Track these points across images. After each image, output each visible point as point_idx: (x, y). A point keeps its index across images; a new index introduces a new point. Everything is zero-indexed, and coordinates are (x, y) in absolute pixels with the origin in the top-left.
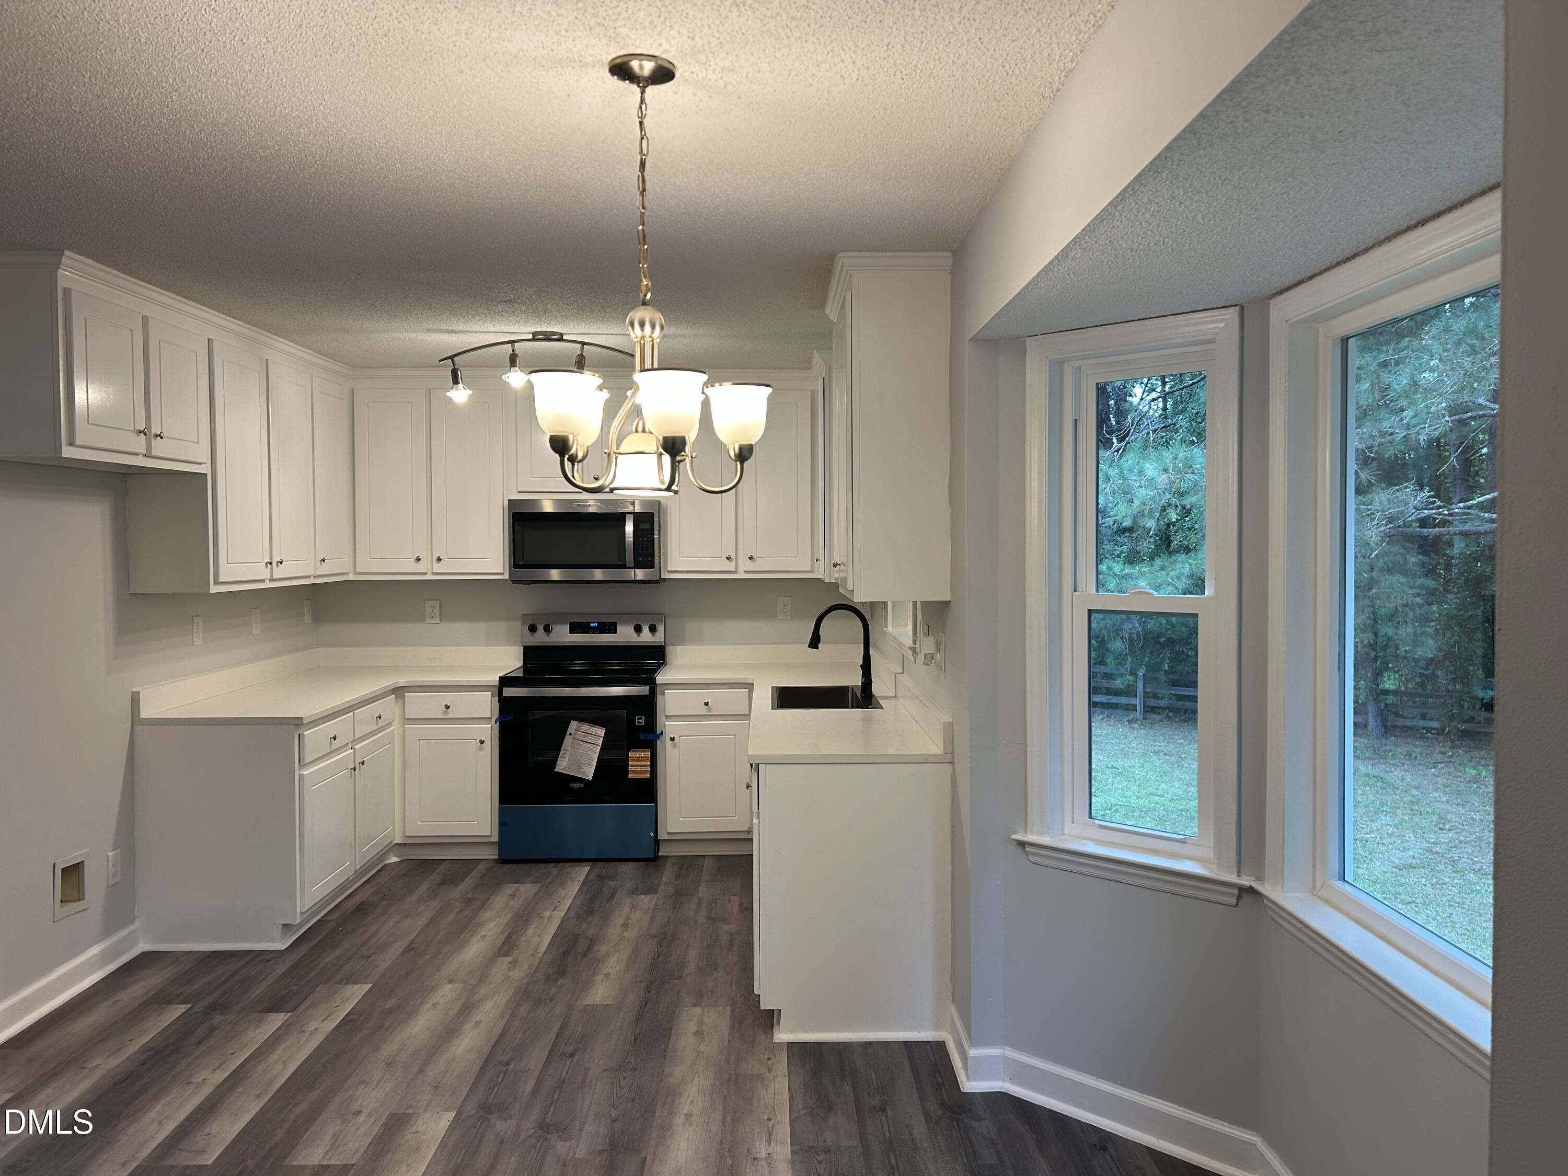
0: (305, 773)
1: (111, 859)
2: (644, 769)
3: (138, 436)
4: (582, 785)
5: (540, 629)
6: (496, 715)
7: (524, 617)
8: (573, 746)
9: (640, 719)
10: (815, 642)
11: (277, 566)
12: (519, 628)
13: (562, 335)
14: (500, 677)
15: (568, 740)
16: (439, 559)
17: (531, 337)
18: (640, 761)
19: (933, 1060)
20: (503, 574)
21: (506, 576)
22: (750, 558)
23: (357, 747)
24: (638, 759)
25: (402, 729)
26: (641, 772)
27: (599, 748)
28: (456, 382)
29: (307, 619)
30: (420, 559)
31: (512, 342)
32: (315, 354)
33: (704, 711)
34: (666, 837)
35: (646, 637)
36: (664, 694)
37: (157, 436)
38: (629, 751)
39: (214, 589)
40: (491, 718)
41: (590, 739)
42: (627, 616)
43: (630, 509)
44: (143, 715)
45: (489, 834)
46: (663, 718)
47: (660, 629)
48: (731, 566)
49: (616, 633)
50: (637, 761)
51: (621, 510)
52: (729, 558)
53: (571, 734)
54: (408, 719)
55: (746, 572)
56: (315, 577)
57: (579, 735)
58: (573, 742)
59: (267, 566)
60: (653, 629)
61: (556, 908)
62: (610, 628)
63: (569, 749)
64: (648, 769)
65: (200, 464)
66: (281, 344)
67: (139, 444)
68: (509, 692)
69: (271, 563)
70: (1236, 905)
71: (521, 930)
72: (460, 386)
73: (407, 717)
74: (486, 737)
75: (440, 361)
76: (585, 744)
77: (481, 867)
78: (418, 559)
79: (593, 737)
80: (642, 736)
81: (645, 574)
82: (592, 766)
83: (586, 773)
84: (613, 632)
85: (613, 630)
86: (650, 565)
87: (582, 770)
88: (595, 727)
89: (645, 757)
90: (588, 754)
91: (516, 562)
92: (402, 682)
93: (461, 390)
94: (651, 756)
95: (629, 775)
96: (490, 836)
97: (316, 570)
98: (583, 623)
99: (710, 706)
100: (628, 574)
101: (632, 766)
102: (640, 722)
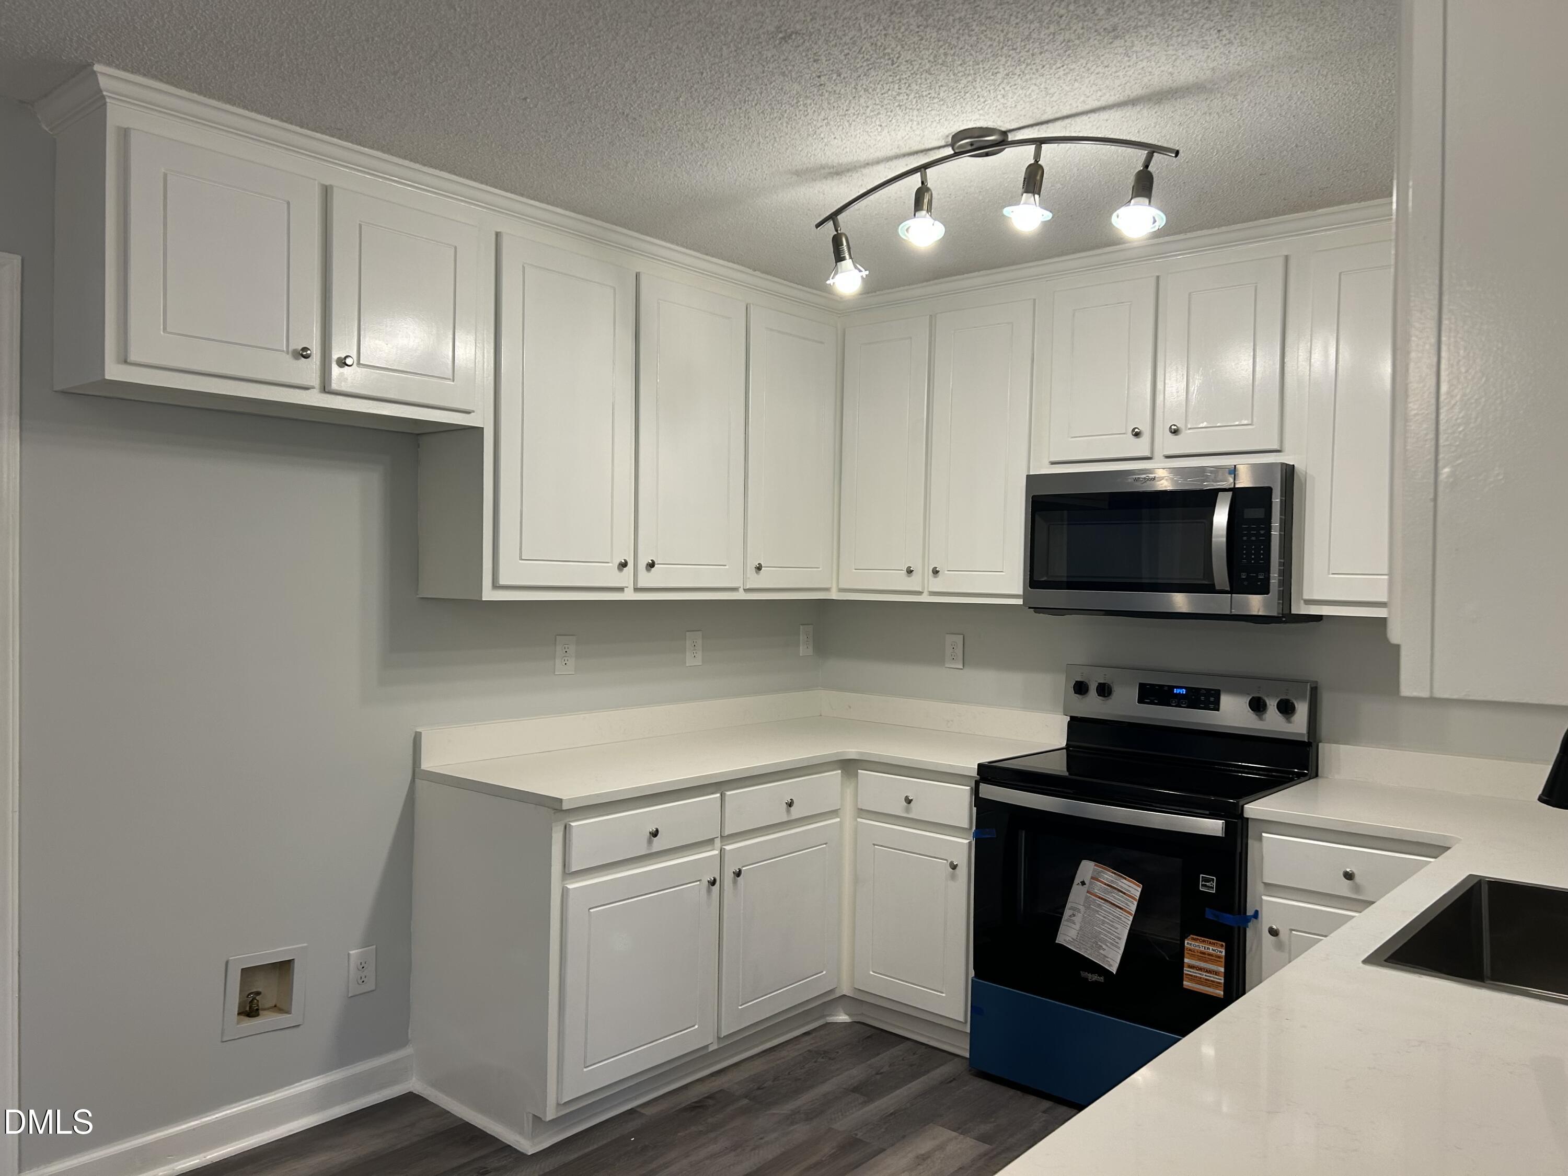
0: (570, 886)
1: (352, 959)
2: (1210, 978)
4: (1102, 979)
5: (1093, 691)
6: (973, 827)
7: (1070, 669)
8: (1086, 906)
9: (1208, 880)
10: (1554, 792)
11: (649, 569)
12: (1059, 684)
13: (1005, 133)
14: (979, 765)
15: (1078, 892)
16: (936, 572)
17: (951, 151)
18: (1206, 961)
20: (1018, 596)
21: (1021, 600)
23: (727, 848)
24: (1203, 956)
25: (854, 823)
26: (1207, 983)
27: (1131, 918)
28: (839, 258)
29: (805, 650)
30: (912, 571)
31: (920, 169)
32: (747, 270)
33: (1342, 887)
35: (1274, 723)
36: (1260, 839)
38: (1186, 937)
40: (966, 830)
41: (1116, 898)
42: (1237, 683)
43: (1228, 482)
44: (423, 766)
45: (959, 1019)
46: (1261, 887)
47: (1302, 709)
49: (1218, 709)
50: (1200, 959)
51: (1210, 486)
53: (1082, 883)
54: (862, 810)
56: (743, 590)
58: (1087, 898)
59: (623, 569)
60: (1286, 708)
62: (1208, 700)
63: (1082, 908)
64: (1223, 982)
66: (667, 250)
67: (302, 371)
68: (992, 792)
69: (632, 565)
72: (847, 263)
73: (860, 806)
74: (961, 861)
75: (818, 226)
76: (1106, 906)
79: (1122, 897)
80: (1209, 914)
81: (1256, 604)
82: (1119, 948)
83: (1109, 960)
84: (1212, 706)
85: (1212, 703)
86: (1263, 589)
87: (1101, 951)
88: (1125, 879)
89: (1212, 955)
90: (1112, 926)
91: (1035, 579)
92: (852, 750)
93: (851, 270)
94: (1224, 954)
95: (1185, 983)
96: (964, 1023)
97: (745, 580)
98: (1161, 686)
99: (1356, 880)
100: (1220, 603)
101: (1191, 967)
102: (1205, 886)
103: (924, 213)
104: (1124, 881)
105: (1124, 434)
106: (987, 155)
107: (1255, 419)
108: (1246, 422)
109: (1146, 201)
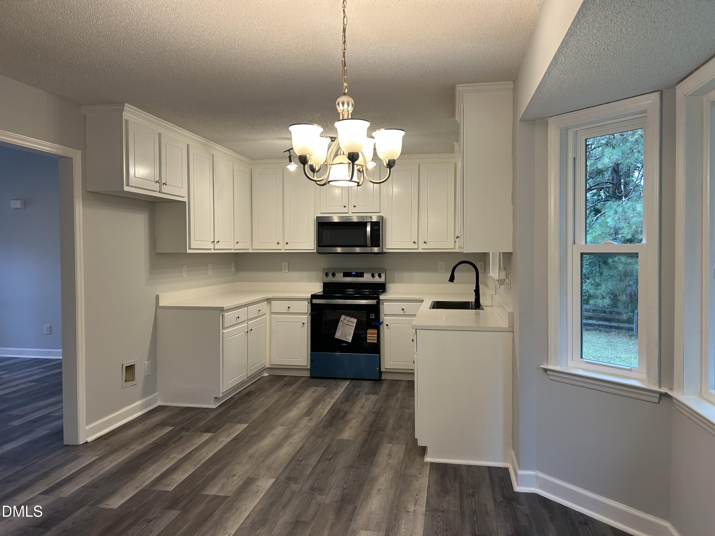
0: (225, 332)
1: (146, 364)
2: (374, 338)
3: (156, 183)
4: (347, 344)
5: (330, 275)
6: (310, 312)
7: (323, 269)
8: (342, 327)
9: (372, 315)
10: (452, 279)
11: (217, 243)
12: (321, 274)
14: (311, 295)
15: (340, 324)
16: (287, 243)
18: (372, 335)
19: (501, 475)
20: (314, 250)
21: (315, 251)
22: (424, 242)
23: (249, 323)
24: (372, 334)
25: (270, 317)
26: (373, 340)
27: (354, 328)
28: (291, 161)
29: (233, 269)
32: (234, 152)
33: (401, 312)
34: (384, 370)
35: (377, 279)
36: (383, 304)
37: (164, 184)
38: (367, 330)
39: (189, 251)
40: (307, 313)
41: (350, 323)
42: (368, 270)
43: (370, 220)
44: (160, 305)
45: (306, 365)
46: (383, 315)
47: (383, 276)
48: (415, 246)
49: (363, 277)
50: (371, 334)
51: (365, 221)
52: (414, 243)
53: (342, 321)
54: (273, 313)
55: (422, 249)
56: (234, 250)
57: (345, 322)
58: (342, 325)
59: (212, 243)
60: (380, 276)
61: (332, 398)
62: (361, 275)
63: (341, 328)
64: (376, 338)
65: (183, 197)
66: (219, 147)
67: (156, 187)
68: (315, 301)
69: (214, 242)
70: (659, 402)
71: (316, 406)
72: (293, 163)
73: (272, 312)
74: (305, 322)
75: (284, 152)
76: (348, 326)
77: (303, 379)
78: (278, 243)
79: (352, 323)
80: (373, 323)
81: (376, 250)
82: (351, 336)
83: (348, 339)
86: (378, 246)
87: (346, 337)
89: (374, 333)
90: (349, 331)
91: (319, 244)
92: (270, 296)
93: (293, 165)
94: (377, 332)
95: (368, 341)
96: (307, 366)
97: (234, 246)
98: (349, 272)
99: (404, 310)
100: (368, 250)
101: (369, 337)
102: (372, 317)
104: (352, 319)
105: (341, 206)
107: (374, 204)
108: (372, 205)
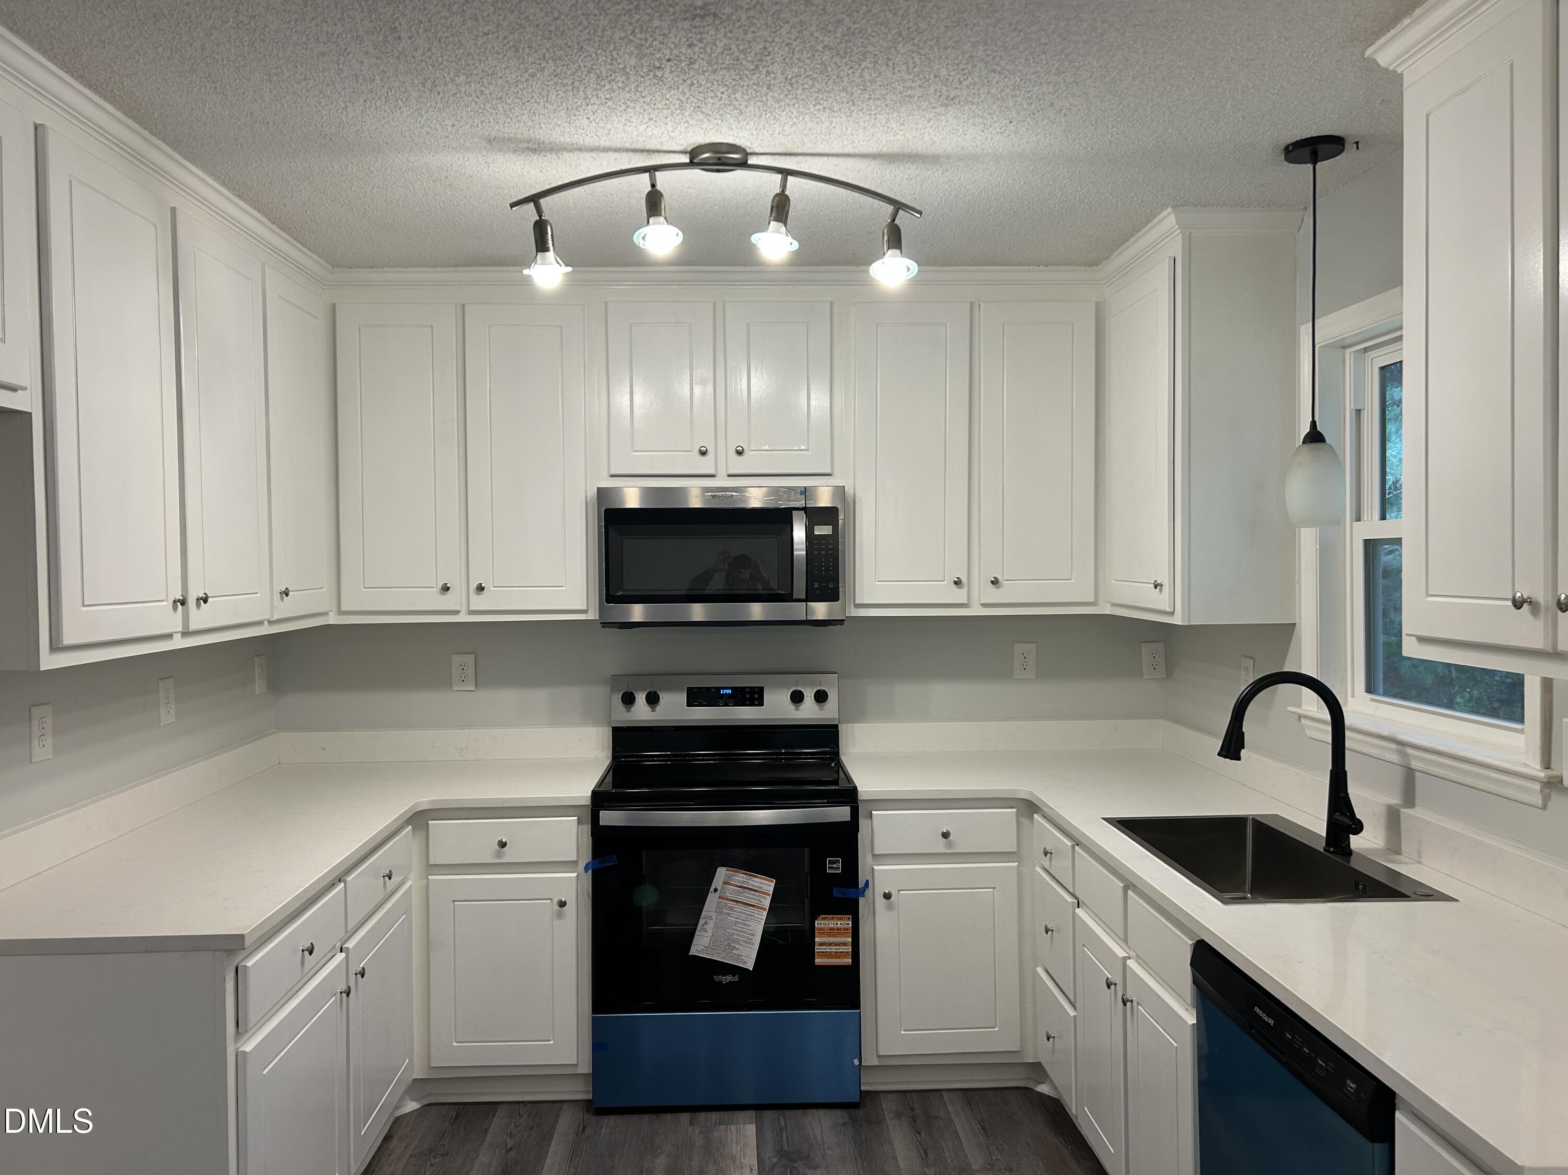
0: (247, 1047)
4: (736, 979)
5: (641, 698)
6: (587, 857)
7: (614, 681)
8: (719, 912)
9: (834, 862)
10: (1232, 747)
11: (198, 606)
12: (604, 698)
13: (746, 154)
14: (593, 792)
15: (712, 900)
16: (480, 588)
17: (686, 159)
18: (834, 936)
20: (585, 612)
21: (593, 615)
22: (992, 582)
23: (350, 945)
24: (832, 932)
25: (424, 884)
26: (838, 955)
27: (765, 913)
28: (542, 246)
29: (260, 687)
30: (448, 589)
31: (651, 170)
33: (940, 846)
34: (875, 1062)
35: (809, 712)
36: (871, 818)
38: (816, 918)
39: (50, 662)
40: (576, 862)
41: (747, 897)
42: (782, 679)
43: (802, 504)
45: (575, 1062)
46: (870, 859)
47: (832, 698)
48: (959, 596)
49: (760, 704)
50: (829, 935)
51: (783, 505)
52: (958, 583)
53: (716, 890)
54: (435, 865)
55: (984, 605)
56: (271, 622)
57: (730, 891)
58: (720, 903)
59: (175, 609)
62: (753, 697)
63: (714, 915)
64: (849, 949)
65: (6, 390)
68: (609, 818)
69: (183, 603)
72: (551, 255)
73: (432, 862)
74: (570, 896)
75: (513, 205)
76: (739, 907)
78: (446, 589)
79: (753, 895)
80: (836, 892)
81: (820, 610)
82: (753, 944)
83: (743, 958)
84: (756, 702)
85: (756, 699)
86: (831, 596)
87: (735, 952)
88: (757, 877)
89: (841, 929)
90: (745, 925)
91: (611, 593)
92: (424, 798)
93: (552, 264)
94: (850, 925)
95: (816, 960)
96: (576, 1065)
97: (272, 607)
98: (709, 689)
99: (951, 838)
100: (796, 611)
101: (821, 944)
102: (832, 868)
103: (662, 219)
104: (756, 879)
105: (690, 451)
106: (718, 171)
107: (811, 446)
108: (803, 447)
109: (898, 252)
